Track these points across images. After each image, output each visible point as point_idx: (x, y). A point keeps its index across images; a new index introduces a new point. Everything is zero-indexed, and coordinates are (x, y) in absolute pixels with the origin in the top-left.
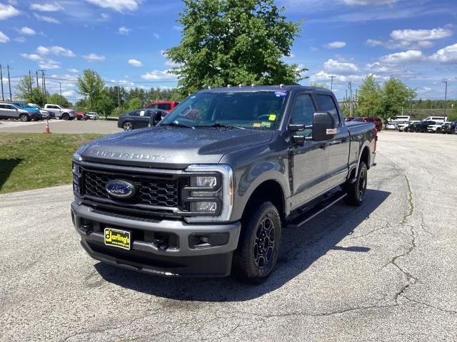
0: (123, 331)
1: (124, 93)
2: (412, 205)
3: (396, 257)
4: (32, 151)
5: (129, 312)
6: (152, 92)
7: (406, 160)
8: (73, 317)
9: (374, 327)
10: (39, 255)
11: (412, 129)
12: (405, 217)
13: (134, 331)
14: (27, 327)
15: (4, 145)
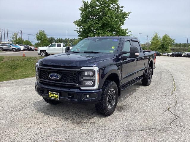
0: (60, 137)
1: (54, 40)
2: (175, 86)
3: (170, 108)
4: (18, 64)
5: (62, 129)
6: (66, 40)
7: (172, 68)
8: (39, 131)
9: (162, 136)
10: (24, 106)
11: (173, 55)
12: (172, 92)
13: (65, 136)
14: (21, 135)
15: (6, 61)
